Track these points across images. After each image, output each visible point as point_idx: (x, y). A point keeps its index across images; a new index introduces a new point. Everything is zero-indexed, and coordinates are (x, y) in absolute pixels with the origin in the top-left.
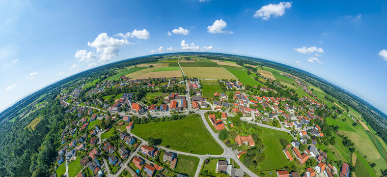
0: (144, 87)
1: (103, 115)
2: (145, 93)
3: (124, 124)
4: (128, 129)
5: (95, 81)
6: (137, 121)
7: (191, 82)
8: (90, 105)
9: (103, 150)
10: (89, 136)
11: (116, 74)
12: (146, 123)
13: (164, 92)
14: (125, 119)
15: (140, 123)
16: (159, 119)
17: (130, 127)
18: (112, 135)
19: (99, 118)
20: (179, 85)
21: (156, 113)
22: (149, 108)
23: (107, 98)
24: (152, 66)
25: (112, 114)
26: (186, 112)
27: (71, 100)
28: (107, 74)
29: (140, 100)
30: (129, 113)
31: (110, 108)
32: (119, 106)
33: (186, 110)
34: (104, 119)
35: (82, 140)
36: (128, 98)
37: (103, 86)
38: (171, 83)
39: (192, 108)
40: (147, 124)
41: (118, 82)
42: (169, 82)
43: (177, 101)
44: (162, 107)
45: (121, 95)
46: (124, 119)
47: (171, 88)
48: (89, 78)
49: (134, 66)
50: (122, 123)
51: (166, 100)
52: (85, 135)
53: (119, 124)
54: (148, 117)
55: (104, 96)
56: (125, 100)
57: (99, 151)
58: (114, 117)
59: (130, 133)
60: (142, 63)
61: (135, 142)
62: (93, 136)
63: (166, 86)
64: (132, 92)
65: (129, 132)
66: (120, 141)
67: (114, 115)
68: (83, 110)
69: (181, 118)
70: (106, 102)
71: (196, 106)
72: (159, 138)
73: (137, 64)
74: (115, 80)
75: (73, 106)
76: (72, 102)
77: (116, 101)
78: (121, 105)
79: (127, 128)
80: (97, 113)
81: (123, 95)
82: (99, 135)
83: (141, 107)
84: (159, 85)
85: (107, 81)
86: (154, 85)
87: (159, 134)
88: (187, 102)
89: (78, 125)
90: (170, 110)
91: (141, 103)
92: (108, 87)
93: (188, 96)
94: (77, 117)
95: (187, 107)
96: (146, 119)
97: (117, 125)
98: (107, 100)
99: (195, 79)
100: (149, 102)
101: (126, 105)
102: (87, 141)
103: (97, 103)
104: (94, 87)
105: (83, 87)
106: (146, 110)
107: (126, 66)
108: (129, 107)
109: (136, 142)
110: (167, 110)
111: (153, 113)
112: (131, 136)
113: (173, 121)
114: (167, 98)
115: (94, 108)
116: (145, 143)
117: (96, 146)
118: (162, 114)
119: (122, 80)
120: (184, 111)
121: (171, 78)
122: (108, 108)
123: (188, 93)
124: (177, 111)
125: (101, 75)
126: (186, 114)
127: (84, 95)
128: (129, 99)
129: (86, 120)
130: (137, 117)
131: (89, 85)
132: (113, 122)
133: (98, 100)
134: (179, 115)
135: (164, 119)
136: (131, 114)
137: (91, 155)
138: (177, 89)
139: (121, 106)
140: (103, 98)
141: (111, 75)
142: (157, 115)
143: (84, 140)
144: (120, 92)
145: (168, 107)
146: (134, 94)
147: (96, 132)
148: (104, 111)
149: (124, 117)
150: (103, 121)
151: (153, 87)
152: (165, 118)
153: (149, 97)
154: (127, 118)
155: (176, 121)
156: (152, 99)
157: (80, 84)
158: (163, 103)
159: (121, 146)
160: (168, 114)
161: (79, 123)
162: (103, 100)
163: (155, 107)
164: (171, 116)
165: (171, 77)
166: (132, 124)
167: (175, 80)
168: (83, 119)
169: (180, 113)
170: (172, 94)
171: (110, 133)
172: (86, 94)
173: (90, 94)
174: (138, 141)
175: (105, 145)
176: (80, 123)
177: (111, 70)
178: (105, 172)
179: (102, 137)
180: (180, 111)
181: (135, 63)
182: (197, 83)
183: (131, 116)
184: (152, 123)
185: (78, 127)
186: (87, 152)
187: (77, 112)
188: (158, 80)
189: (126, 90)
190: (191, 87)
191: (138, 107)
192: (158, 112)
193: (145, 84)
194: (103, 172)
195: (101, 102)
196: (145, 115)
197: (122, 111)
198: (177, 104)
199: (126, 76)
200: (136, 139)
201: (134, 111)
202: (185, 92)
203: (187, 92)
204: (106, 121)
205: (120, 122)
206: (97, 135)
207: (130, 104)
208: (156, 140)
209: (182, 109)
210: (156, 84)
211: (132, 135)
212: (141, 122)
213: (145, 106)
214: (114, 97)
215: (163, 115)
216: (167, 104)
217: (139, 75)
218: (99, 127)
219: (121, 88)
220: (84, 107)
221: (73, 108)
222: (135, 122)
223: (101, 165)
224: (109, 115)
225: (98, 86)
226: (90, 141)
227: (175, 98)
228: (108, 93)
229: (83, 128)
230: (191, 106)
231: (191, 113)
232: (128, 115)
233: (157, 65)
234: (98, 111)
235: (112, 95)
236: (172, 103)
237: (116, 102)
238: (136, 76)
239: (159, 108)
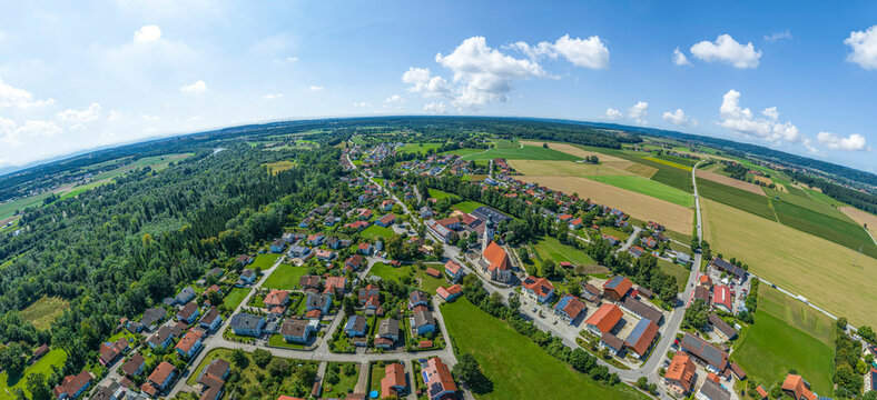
0: (547, 214)
1: (409, 228)
2: (542, 233)
3: (440, 277)
4: (440, 296)
5: (428, 146)
6: (472, 293)
7: (714, 275)
8: (395, 191)
9: (357, 293)
10: (353, 249)
11: (486, 147)
12: (492, 313)
13: (600, 259)
14: (451, 269)
15: (476, 304)
16: (533, 330)
17: (446, 294)
18: (398, 283)
19: (395, 228)
20: (665, 262)
21: (539, 308)
22: (528, 281)
23: (438, 197)
24: (595, 161)
25: (428, 237)
26: (631, 371)
27: (362, 163)
28: (462, 139)
29: (516, 246)
30: (468, 259)
31: (432, 222)
32: (456, 230)
33: (635, 367)
34: (405, 236)
35: (335, 245)
36: (488, 222)
37: (441, 163)
38: (637, 243)
39: (663, 372)
40: (492, 318)
41: (483, 171)
42: (634, 236)
43: (627, 313)
44: (566, 301)
45: (476, 205)
46: (446, 266)
47: (629, 259)
48: (419, 135)
49: (540, 144)
50: (437, 273)
51: (592, 290)
52: (347, 241)
53: (429, 270)
54: (508, 303)
55: (434, 188)
56: (478, 222)
57: (348, 289)
58: (429, 248)
59: (437, 308)
60: (566, 141)
61: (429, 334)
62: (360, 253)
63: (617, 244)
64: (508, 213)
65: (436, 302)
66: (401, 306)
67: (430, 243)
68: (375, 192)
69: (597, 378)
70: (431, 204)
71: (677, 376)
72: (492, 378)
73: (551, 139)
74: (478, 162)
75: (360, 176)
76: (363, 168)
77: (457, 213)
78: (461, 229)
79: (440, 290)
80: (398, 216)
81: (480, 210)
82: (371, 261)
83: (507, 264)
84: (593, 230)
85: (456, 157)
86: (579, 221)
87: (500, 370)
88: (657, 337)
89: (348, 214)
90: (583, 326)
91: (515, 256)
92: (454, 172)
93: (673, 320)
94: (355, 199)
95: (644, 357)
96: (501, 305)
97: (423, 268)
98: (434, 201)
99: (736, 269)
100: (538, 265)
101: (474, 237)
102: (342, 254)
103: (412, 195)
104: (420, 158)
105: (398, 147)
106: (514, 281)
107: (520, 135)
108: (479, 246)
109: (432, 338)
110: (576, 322)
111: (529, 301)
112: (434, 315)
113: (569, 368)
114: (599, 284)
115: (399, 203)
116: (449, 357)
117: (351, 277)
118: (550, 322)
119: (495, 169)
120: (626, 362)
121: (644, 225)
122: (428, 218)
123: (682, 311)
124: (601, 347)
125: (448, 136)
126: (624, 379)
127: (392, 164)
128: (490, 226)
129: (367, 216)
130: (481, 284)
131: (411, 148)
132: (420, 255)
133: (416, 190)
134: (601, 362)
135: (546, 342)
136: (470, 266)
137: (330, 282)
138: (647, 273)
139: (461, 234)
140: (430, 190)
141: (472, 146)
142: (536, 316)
143: (339, 248)
144: (475, 196)
145: (583, 313)
146: (508, 221)
147: (372, 251)
148: (415, 220)
149: (449, 263)
150: (401, 240)
151: (572, 227)
152: (550, 341)
153: (547, 250)
154: (455, 270)
155: (576, 375)
156: (549, 262)
157: (394, 139)
158: (576, 293)
159: (395, 317)
160: (569, 335)
161: (352, 211)
162: (426, 196)
163: (546, 290)
164: (574, 346)
165: (646, 220)
166: (458, 291)
167: (658, 237)
168: (364, 210)
169: (607, 358)
170: (622, 283)
171: (397, 274)
172: (398, 164)
173: (405, 169)
174: (437, 340)
175: (369, 287)
176: (355, 213)
177: (475, 134)
178: (322, 329)
179: (375, 269)
180: (612, 353)
181: (546, 134)
182: (738, 291)
183: (467, 271)
184: (508, 327)
185: (346, 219)
186: (328, 271)
187: (360, 191)
188: (600, 211)
189: (494, 199)
190: (706, 293)
191: (500, 260)
192: (544, 309)
193: (554, 208)
194: (320, 326)
195: (419, 198)
196: (506, 294)
197: (455, 244)
198: (621, 324)
199: (510, 163)
200: (437, 331)
201: (484, 265)
202: (672, 301)
203: (681, 304)
204: (406, 243)
205: (435, 267)
206: (368, 258)
207: (485, 239)
208: (480, 374)
209: (623, 351)
210: (588, 223)
211: (438, 315)
212: (483, 303)
213: (519, 269)
214: (455, 202)
215: (553, 327)
216: (588, 305)
217: (547, 174)
218: (383, 244)
219: (484, 188)
220: (380, 188)
221: (359, 178)
222: (469, 291)
223: (329, 313)
224: (422, 235)
225: (430, 159)
226: (348, 257)
227: (623, 300)
228: (446, 184)
229: (354, 226)
230: (660, 364)
231: (643, 384)
232: (462, 265)
233: (613, 164)
234: (402, 213)
235: (453, 196)
236: (604, 312)
237: (453, 215)
238: (536, 172)
239: (555, 298)
